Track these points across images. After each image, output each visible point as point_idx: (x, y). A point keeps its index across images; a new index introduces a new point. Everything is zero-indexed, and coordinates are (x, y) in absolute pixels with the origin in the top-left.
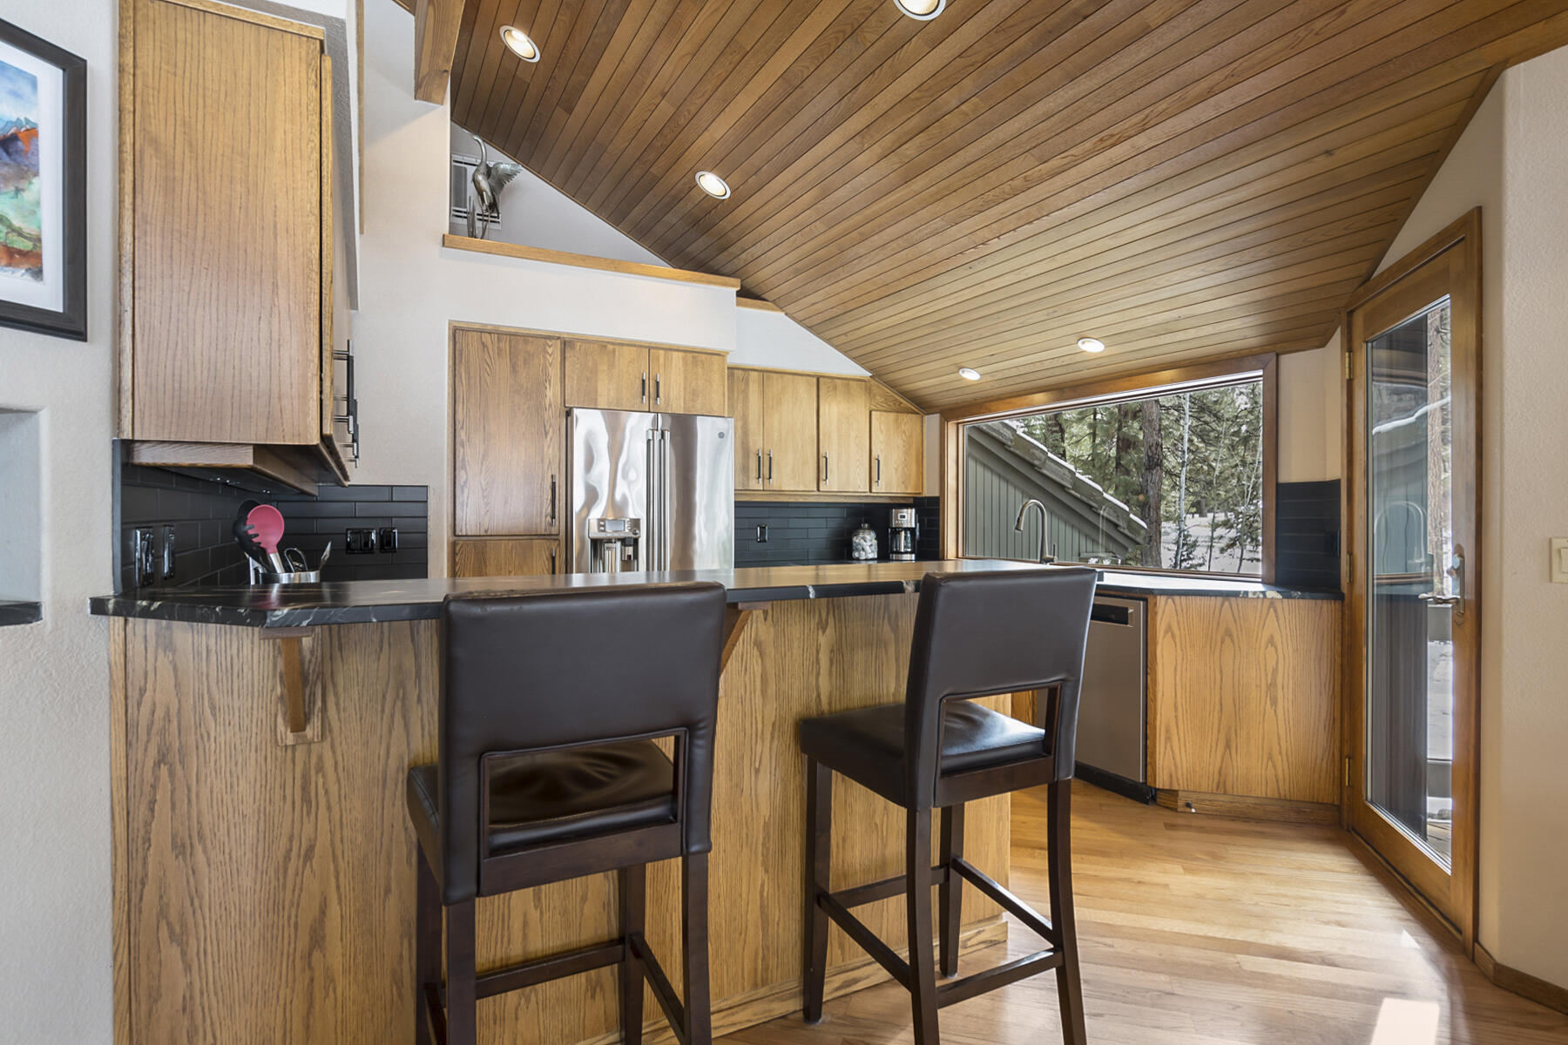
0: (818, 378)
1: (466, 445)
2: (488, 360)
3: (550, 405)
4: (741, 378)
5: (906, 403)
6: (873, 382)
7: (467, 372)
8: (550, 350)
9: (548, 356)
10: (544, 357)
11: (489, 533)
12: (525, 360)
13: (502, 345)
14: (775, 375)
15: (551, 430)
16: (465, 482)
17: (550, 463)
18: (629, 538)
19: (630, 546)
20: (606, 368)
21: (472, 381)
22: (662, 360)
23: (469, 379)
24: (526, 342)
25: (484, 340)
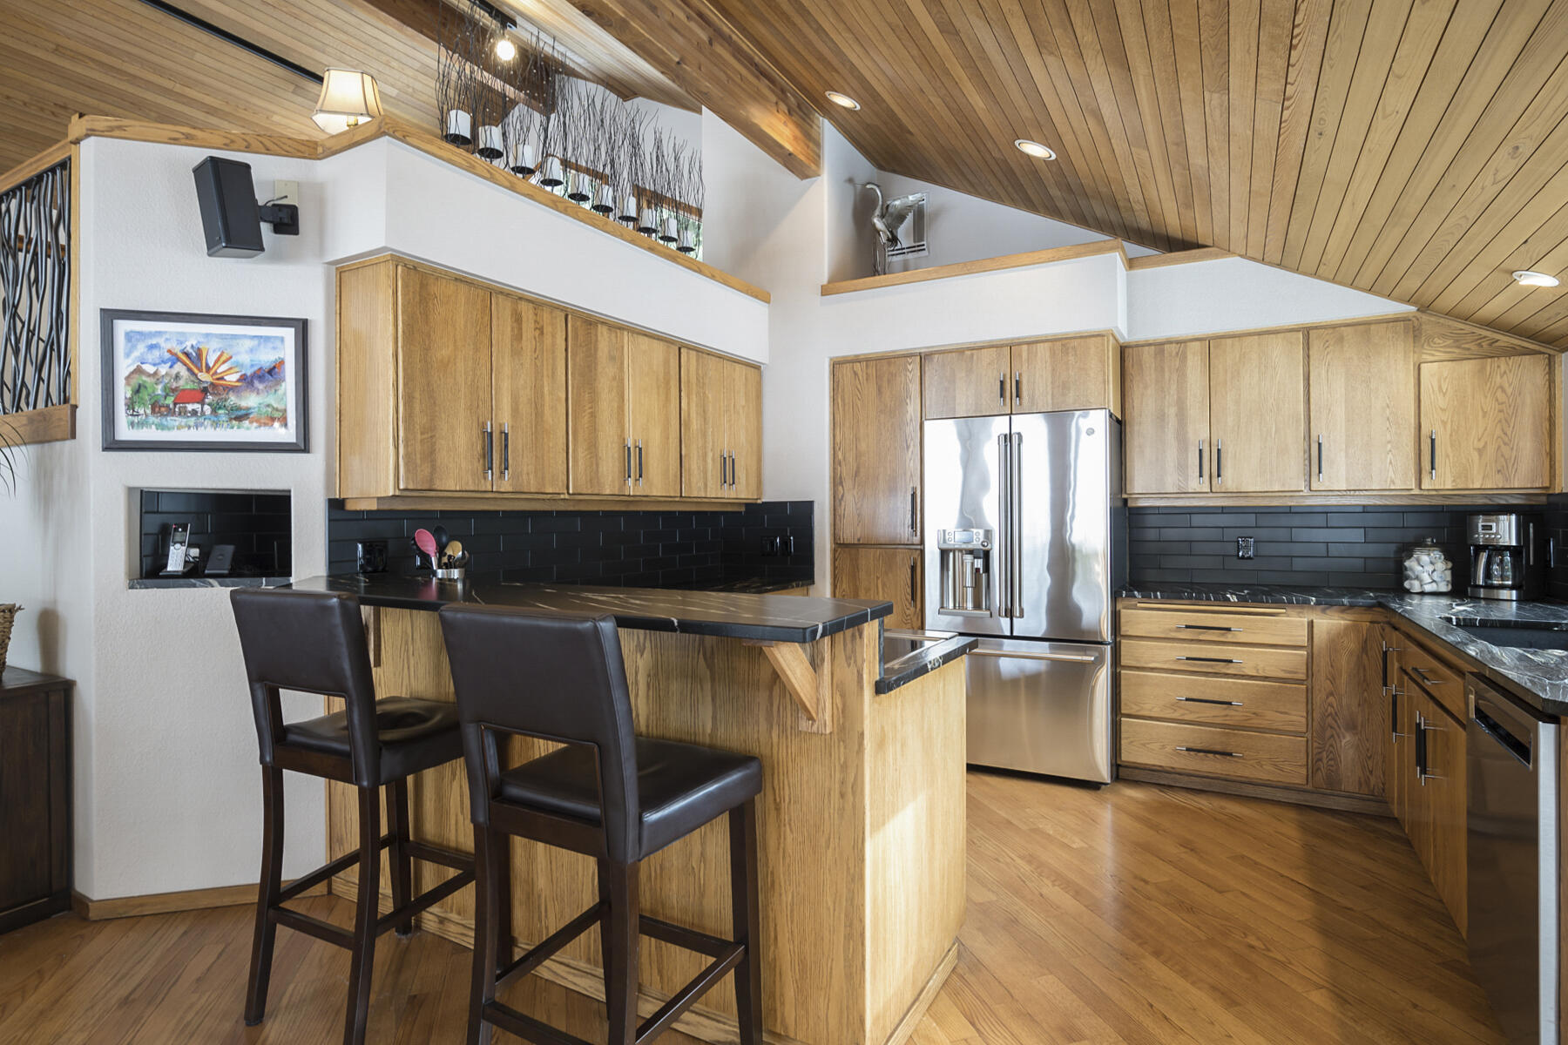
0: (1307, 331)
1: (843, 464)
2: (859, 387)
3: (911, 420)
4: (1174, 353)
5: (1505, 340)
6: (1424, 317)
7: (843, 400)
8: (910, 367)
9: (908, 373)
10: (906, 375)
11: (861, 542)
12: (889, 381)
13: (870, 371)
14: (1229, 341)
15: (912, 445)
16: (843, 496)
17: (911, 475)
18: (978, 549)
19: (979, 558)
20: (964, 374)
21: (847, 408)
22: (1025, 355)
23: (844, 405)
24: (889, 364)
25: (855, 369)
